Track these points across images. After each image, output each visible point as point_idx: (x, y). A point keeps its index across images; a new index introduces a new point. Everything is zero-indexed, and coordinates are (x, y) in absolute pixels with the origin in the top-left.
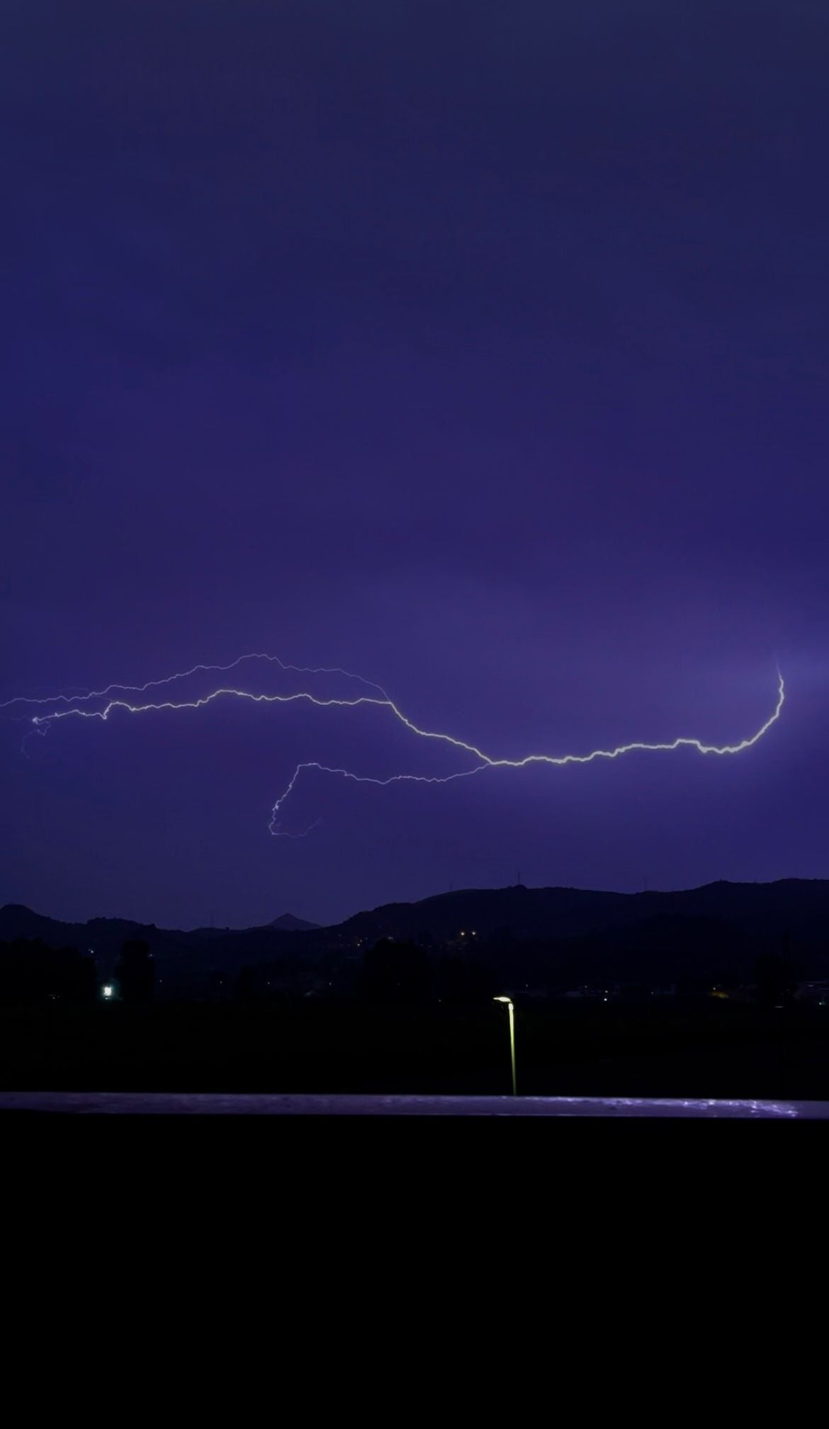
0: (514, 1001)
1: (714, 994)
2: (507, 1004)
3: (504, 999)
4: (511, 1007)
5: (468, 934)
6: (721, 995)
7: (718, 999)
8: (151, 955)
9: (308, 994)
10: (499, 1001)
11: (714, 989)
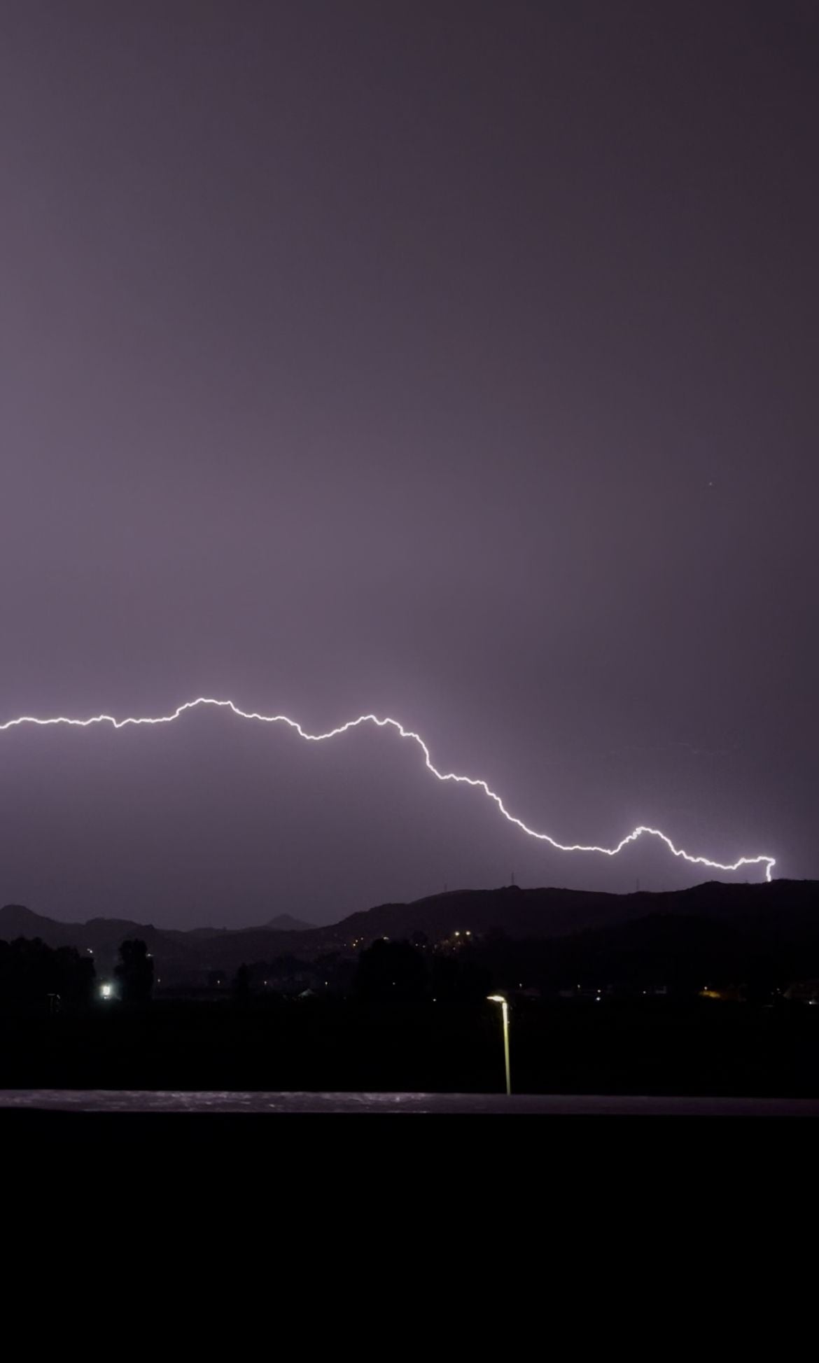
0: (508, 1001)
1: (706, 993)
2: (500, 1004)
3: (497, 998)
4: (505, 1007)
5: (463, 935)
6: (713, 995)
7: (709, 998)
8: (149, 955)
9: (304, 993)
10: (492, 1000)
11: (706, 988)
